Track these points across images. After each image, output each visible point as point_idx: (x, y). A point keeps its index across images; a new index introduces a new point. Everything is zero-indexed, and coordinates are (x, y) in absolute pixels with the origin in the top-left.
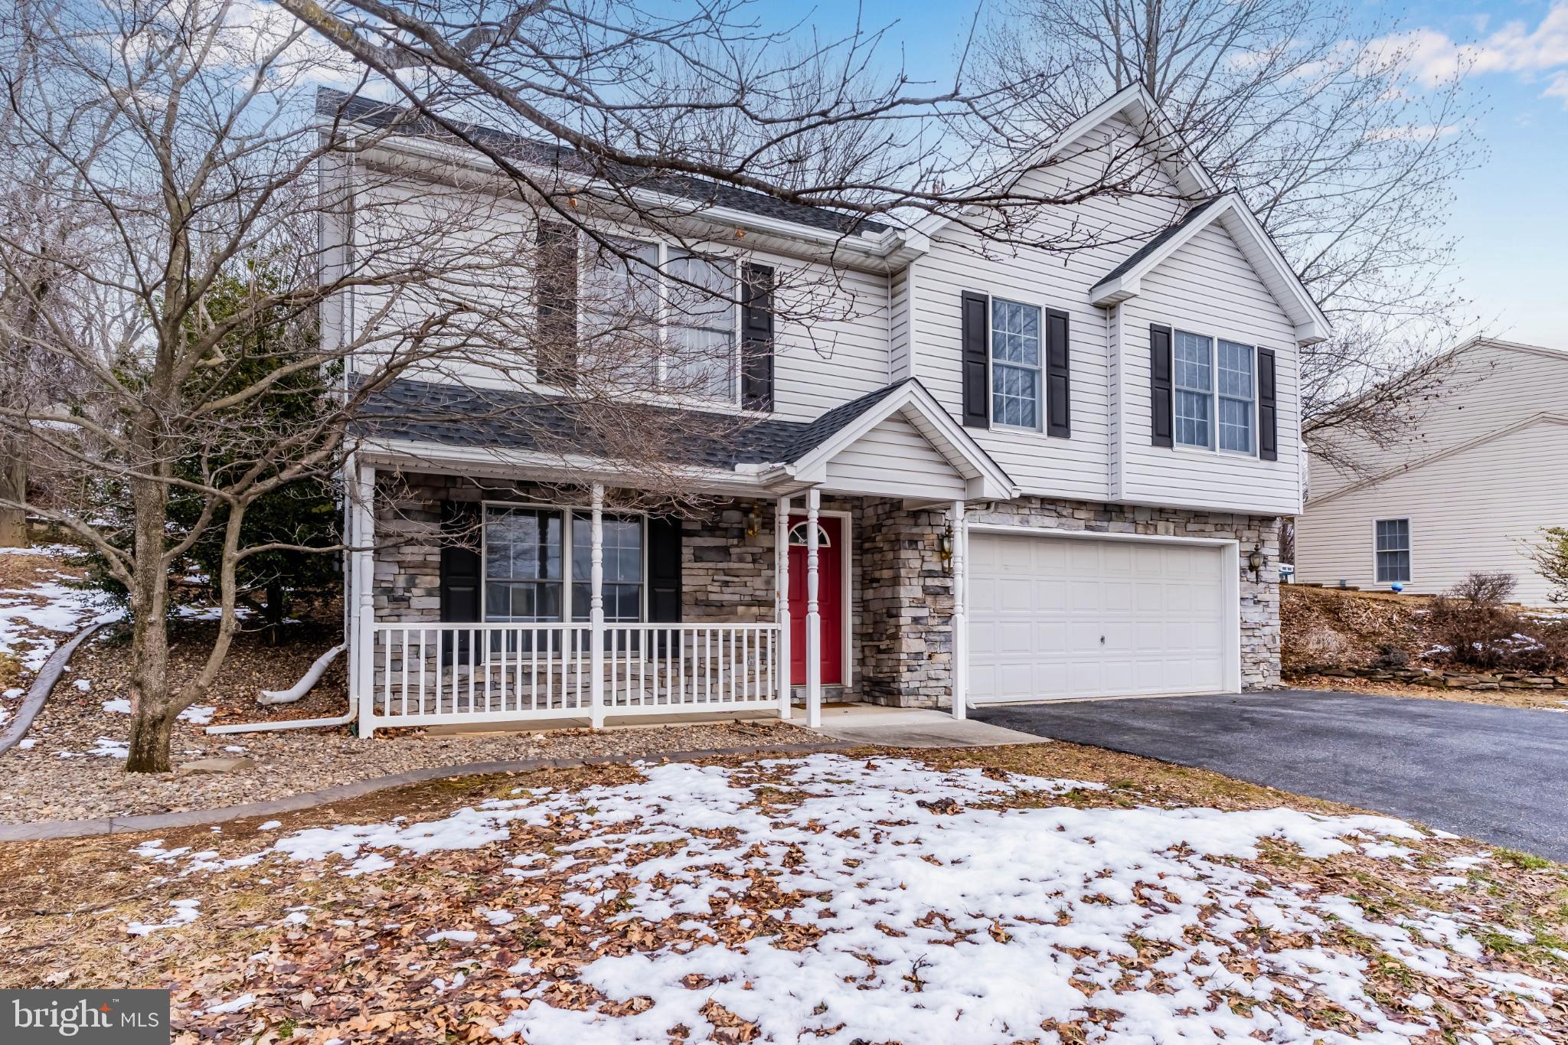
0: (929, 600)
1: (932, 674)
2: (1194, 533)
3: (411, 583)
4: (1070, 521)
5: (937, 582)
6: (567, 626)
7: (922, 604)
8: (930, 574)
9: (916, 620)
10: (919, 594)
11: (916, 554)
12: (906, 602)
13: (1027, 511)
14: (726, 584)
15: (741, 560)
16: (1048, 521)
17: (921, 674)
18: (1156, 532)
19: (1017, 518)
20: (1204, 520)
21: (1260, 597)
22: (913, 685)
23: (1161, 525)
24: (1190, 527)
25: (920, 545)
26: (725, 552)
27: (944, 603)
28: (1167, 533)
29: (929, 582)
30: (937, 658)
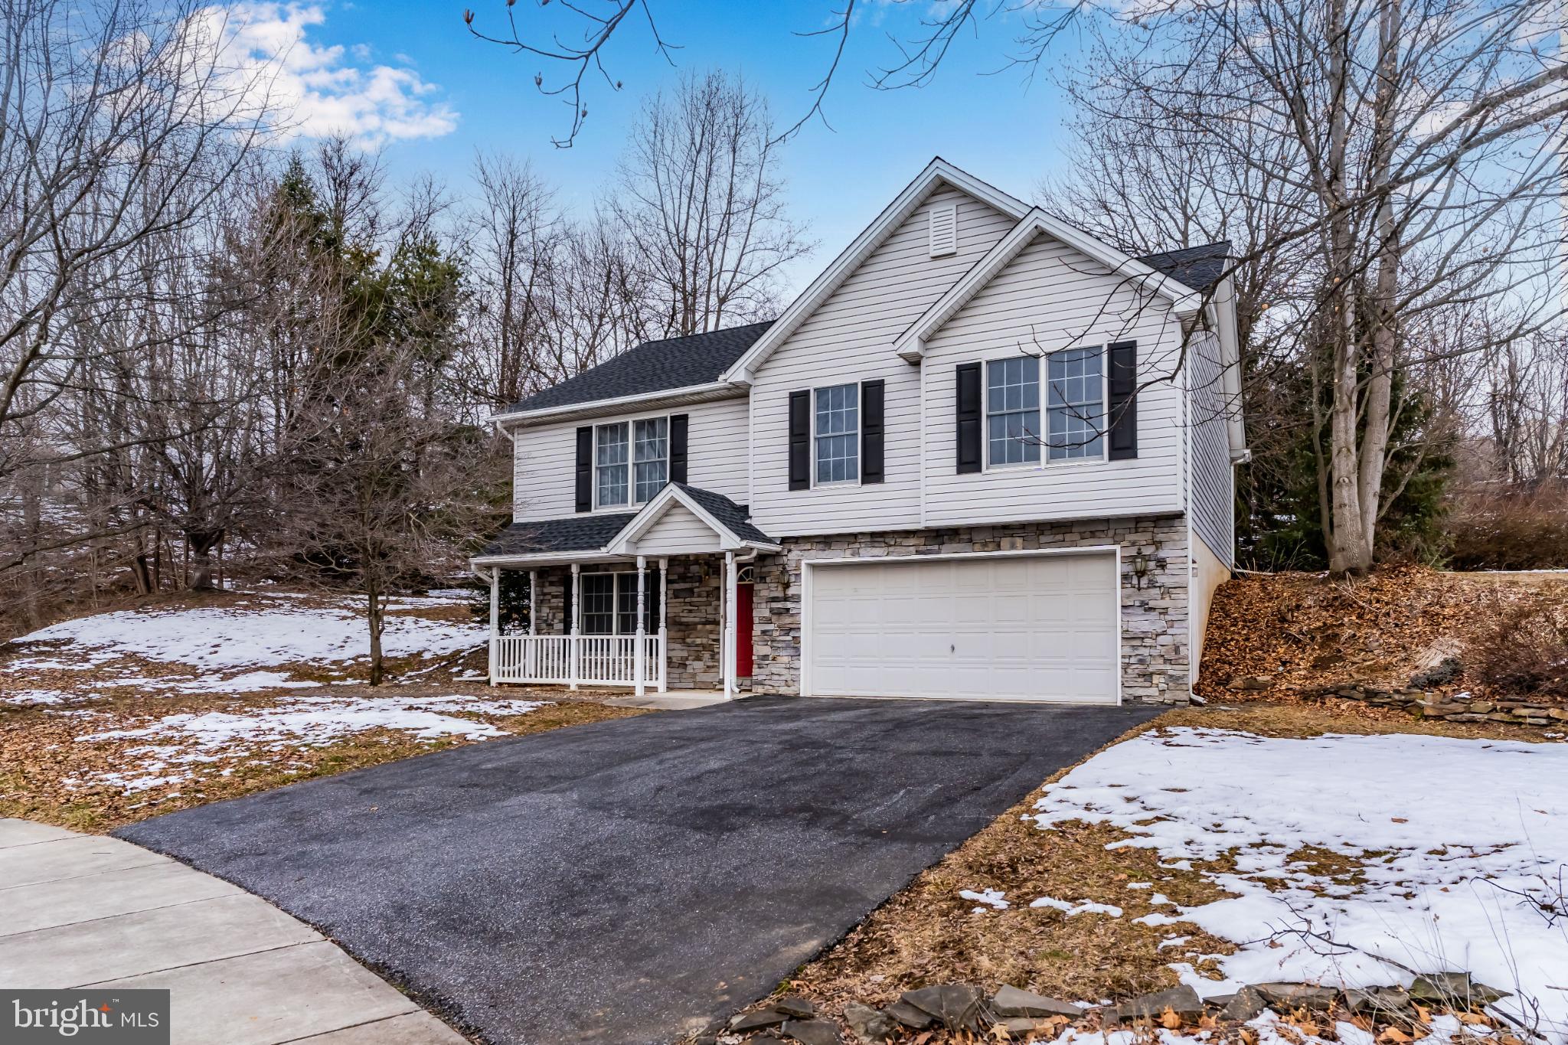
0: (774, 618)
1: (774, 671)
2: (1049, 544)
3: (554, 617)
4: (899, 549)
5: (780, 605)
6: (615, 637)
7: (769, 621)
8: (774, 599)
9: (764, 632)
10: (767, 613)
11: (765, 586)
12: (756, 620)
13: (857, 545)
14: (690, 611)
15: (699, 596)
16: (876, 551)
17: (766, 671)
18: (999, 547)
19: (848, 552)
20: (1063, 530)
21: (1152, 604)
22: (760, 678)
23: (1005, 542)
24: (1043, 539)
25: (768, 580)
26: (691, 591)
27: (787, 620)
28: (1013, 547)
29: (775, 605)
30: (779, 659)
